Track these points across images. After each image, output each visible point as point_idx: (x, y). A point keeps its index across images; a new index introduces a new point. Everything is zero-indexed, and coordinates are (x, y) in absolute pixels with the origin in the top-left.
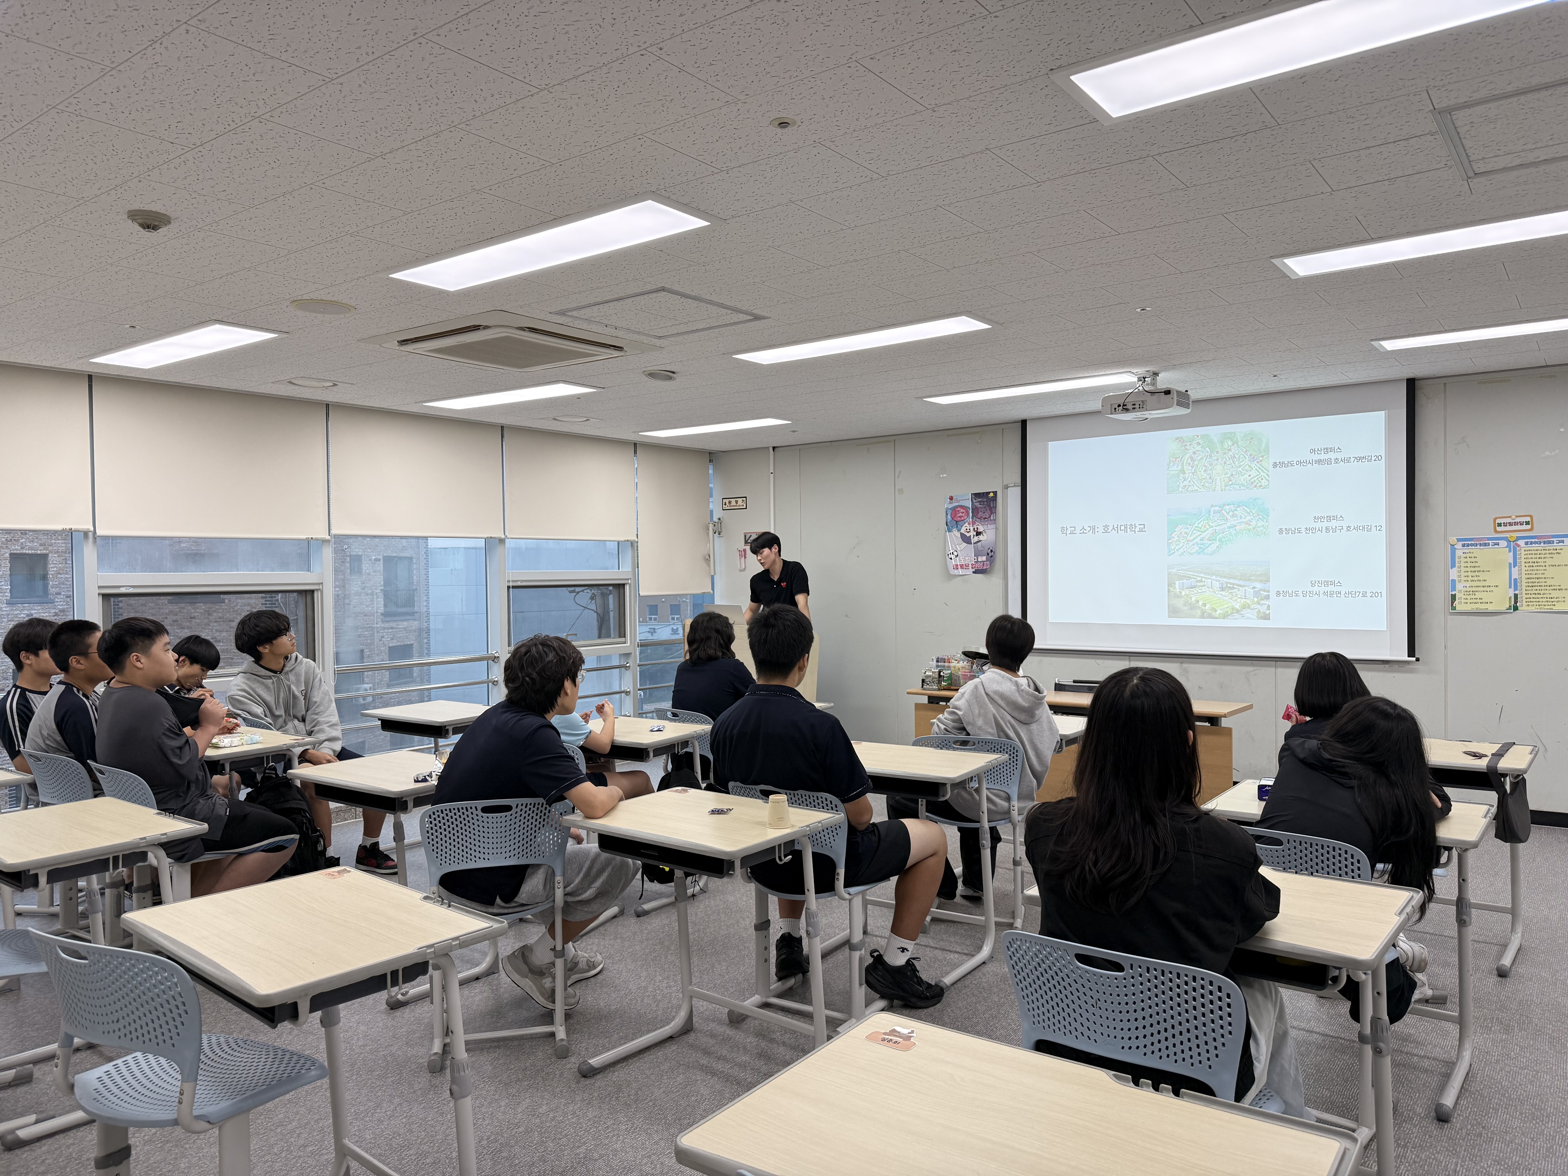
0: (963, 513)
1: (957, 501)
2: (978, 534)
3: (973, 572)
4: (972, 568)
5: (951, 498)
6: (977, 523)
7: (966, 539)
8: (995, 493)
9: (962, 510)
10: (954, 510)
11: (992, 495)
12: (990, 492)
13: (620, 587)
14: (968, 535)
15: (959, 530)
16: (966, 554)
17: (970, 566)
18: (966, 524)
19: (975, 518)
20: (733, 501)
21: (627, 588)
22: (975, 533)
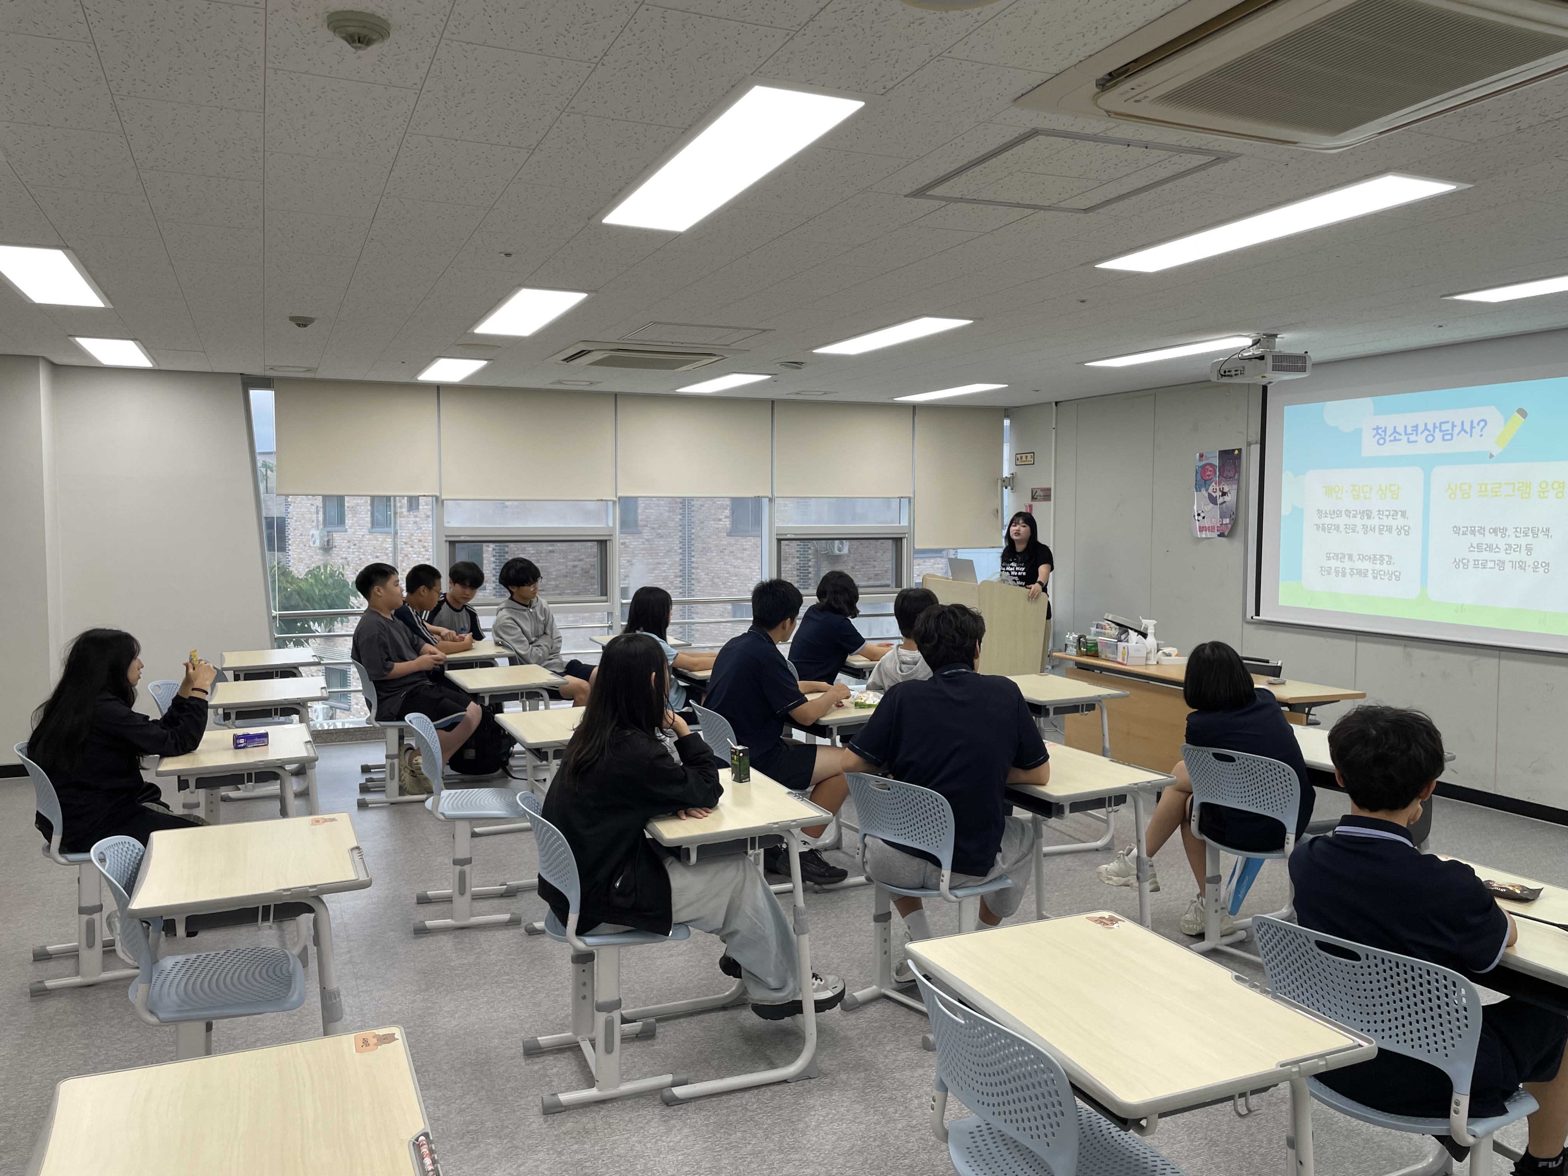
0: (1210, 471)
1: (1208, 458)
2: (1224, 494)
3: (1219, 536)
4: (1218, 531)
5: (1201, 456)
6: (1223, 483)
7: (1213, 500)
8: (1240, 450)
9: (1211, 469)
10: (1203, 467)
11: (1236, 452)
12: (1235, 450)
13: (898, 541)
14: (1214, 495)
15: (1207, 490)
16: (1213, 516)
17: (1216, 528)
18: (1213, 484)
19: (1221, 477)
20: (1024, 456)
21: (905, 541)
22: (1221, 494)
